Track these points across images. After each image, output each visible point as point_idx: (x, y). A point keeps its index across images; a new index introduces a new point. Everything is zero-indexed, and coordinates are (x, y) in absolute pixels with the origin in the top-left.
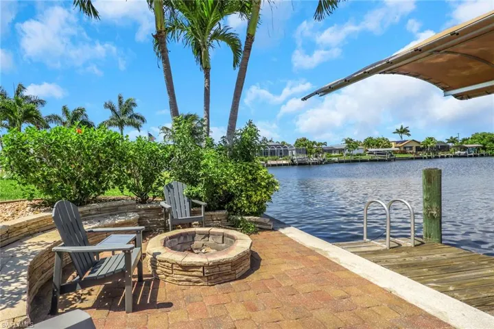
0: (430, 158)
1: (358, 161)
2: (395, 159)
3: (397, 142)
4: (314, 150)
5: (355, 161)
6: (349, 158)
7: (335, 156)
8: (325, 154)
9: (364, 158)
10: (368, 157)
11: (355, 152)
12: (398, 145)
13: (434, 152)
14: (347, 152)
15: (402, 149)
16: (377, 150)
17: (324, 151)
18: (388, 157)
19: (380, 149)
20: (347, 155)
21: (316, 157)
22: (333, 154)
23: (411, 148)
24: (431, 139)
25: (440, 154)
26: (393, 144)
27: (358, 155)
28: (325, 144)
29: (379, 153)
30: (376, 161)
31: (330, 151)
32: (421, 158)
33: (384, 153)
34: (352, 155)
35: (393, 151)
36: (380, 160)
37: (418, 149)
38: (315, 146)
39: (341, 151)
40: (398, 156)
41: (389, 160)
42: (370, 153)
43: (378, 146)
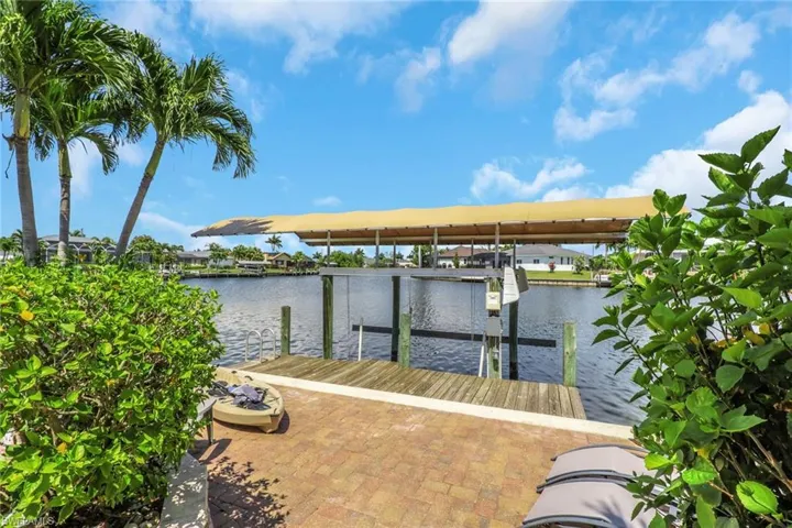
0: (298, 275)
1: (225, 276)
2: (266, 275)
3: (270, 254)
4: (163, 257)
5: (221, 276)
6: (216, 271)
7: (196, 268)
8: (181, 265)
9: (233, 272)
10: (237, 271)
11: (223, 263)
12: (271, 258)
13: (303, 268)
14: (211, 262)
15: (274, 263)
16: (248, 262)
17: (180, 259)
18: (259, 271)
19: (252, 262)
20: (213, 267)
21: (167, 268)
22: (193, 265)
23: (282, 262)
24: (300, 253)
25: (308, 271)
26: (265, 256)
27: (226, 267)
28: (181, 248)
29: (250, 267)
30: (246, 276)
31: (188, 260)
32: (290, 275)
33: (254, 267)
34: (218, 267)
35: (265, 265)
36: (251, 276)
37: (289, 264)
38: (166, 250)
39: (204, 260)
40: (270, 271)
41: (261, 276)
42: (242, 266)
43: (250, 257)
